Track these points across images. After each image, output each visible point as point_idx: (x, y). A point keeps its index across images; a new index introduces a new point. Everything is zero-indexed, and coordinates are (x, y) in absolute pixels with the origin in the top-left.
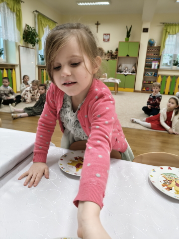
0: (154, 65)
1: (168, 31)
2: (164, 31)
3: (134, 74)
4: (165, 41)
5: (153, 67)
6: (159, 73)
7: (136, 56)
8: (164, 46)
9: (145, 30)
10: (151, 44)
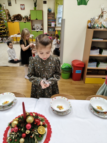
0: (53, 25)
1: (58, 3)
2: (56, 3)
3: (42, 30)
4: (57, 9)
5: (52, 26)
6: (56, 29)
7: (42, 19)
8: (57, 12)
9: (45, 2)
10: (49, 11)
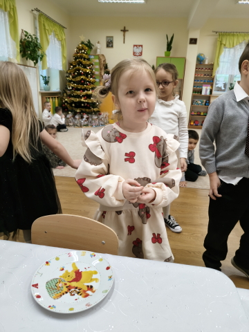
0: (205, 90)
1: (224, 42)
2: (219, 43)
4: (218, 57)
5: (203, 93)
6: (212, 100)
7: (181, 77)
8: (218, 64)
9: (193, 41)
10: (200, 60)
